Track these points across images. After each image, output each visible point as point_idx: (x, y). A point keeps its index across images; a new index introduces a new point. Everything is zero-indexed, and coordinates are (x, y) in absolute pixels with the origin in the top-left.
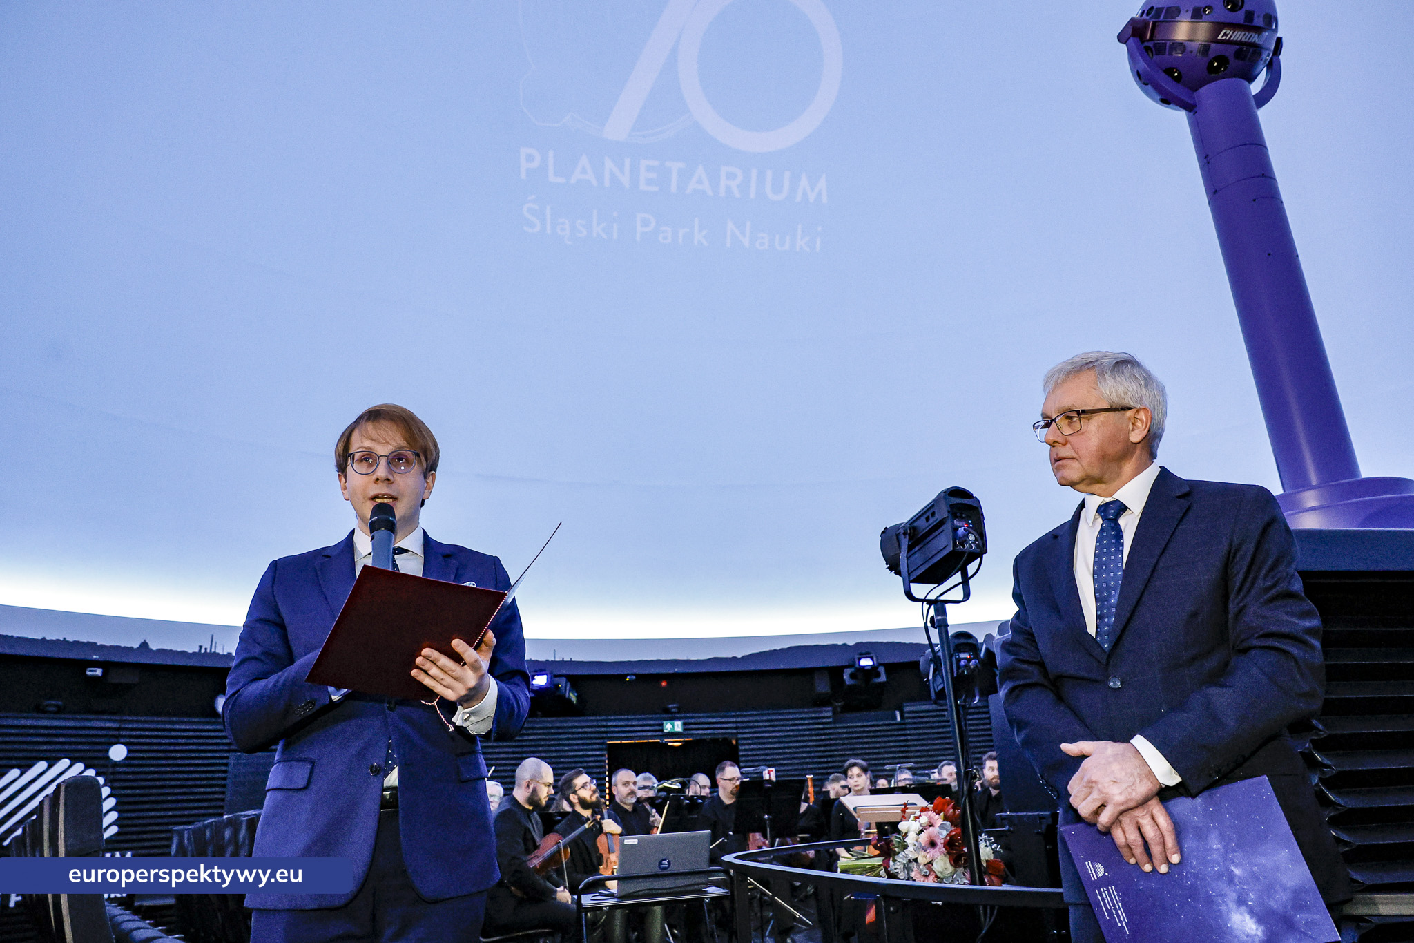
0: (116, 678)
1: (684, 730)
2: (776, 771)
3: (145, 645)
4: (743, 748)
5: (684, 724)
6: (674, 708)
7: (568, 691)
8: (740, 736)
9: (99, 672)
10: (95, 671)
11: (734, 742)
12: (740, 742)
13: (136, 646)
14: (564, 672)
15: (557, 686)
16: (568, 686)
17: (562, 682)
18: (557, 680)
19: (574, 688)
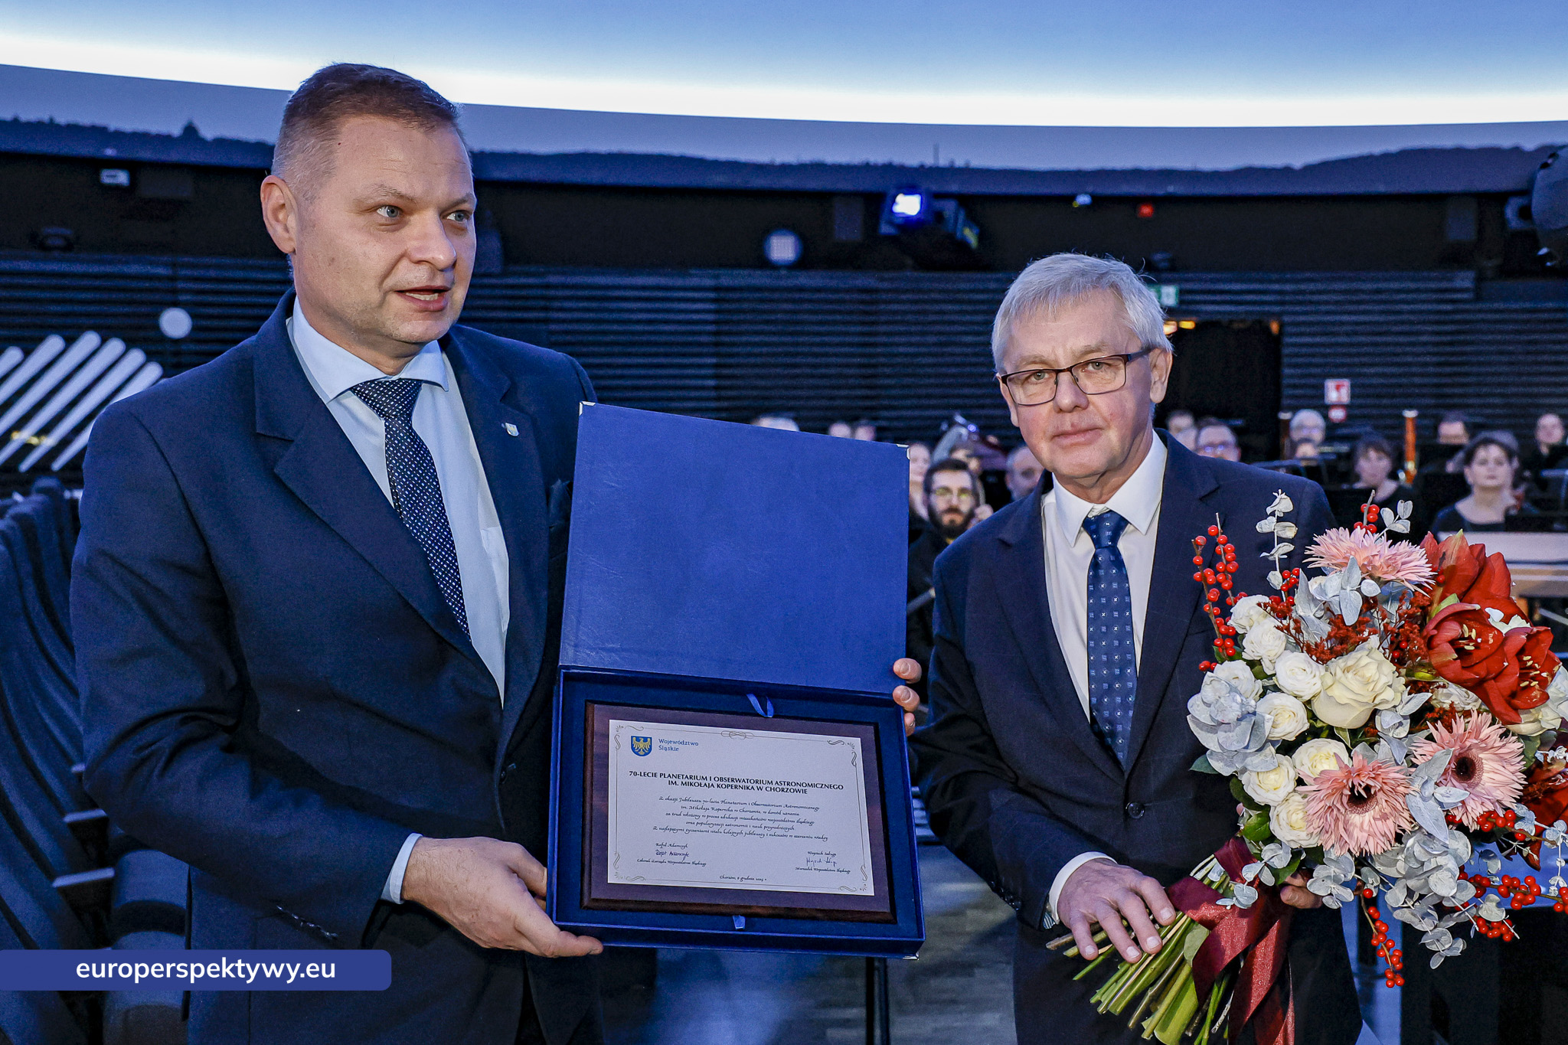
0: (154, 188)
1: (1181, 302)
2: (1353, 387)
3: (190, 131)
4: (1293, 340)
5: (1181, 293)
6: (1163, 260)
7: (959, 226)
8: (1286, 319)
9: (122, 178)
10: (114, 176)
11: (1274, 327)
12: (1289, 329)
13: (176, 130)
14: (954, 188)
15: (939, 216)
16: (962, 217)
17: (949, 208)
18: (939, 204)
19: (973, 220)
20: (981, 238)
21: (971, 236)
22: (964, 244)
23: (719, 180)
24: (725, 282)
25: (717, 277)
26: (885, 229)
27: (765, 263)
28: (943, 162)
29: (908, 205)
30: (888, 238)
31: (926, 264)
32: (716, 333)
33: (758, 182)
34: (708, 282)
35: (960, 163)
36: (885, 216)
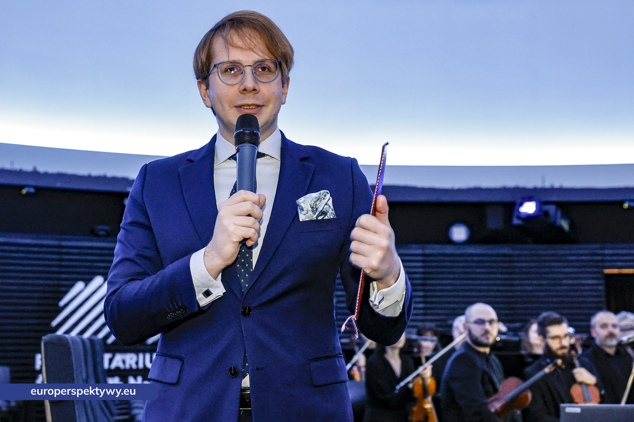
7: (558, 219)
14: (555, 199)
15: (546, 214)
16: (559, 214)
17: (552, 209)
18: (546, 207)
19: (565, 216)
20: (571, 225)
21: (565, 225)
22: (561, 229)
23: (422, 198)
24: (428, 251)
25: (423, 249)
26: (516, 221)
27: (450, 242)
28: (547, 185)
29: (529, 208)
30: (518, 227)
31: (539, 240)
32: (424, 279)
33: (445, 198)
34: (419, 252)
35: (557, 185)
36: (516, 214)
